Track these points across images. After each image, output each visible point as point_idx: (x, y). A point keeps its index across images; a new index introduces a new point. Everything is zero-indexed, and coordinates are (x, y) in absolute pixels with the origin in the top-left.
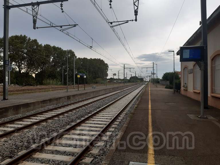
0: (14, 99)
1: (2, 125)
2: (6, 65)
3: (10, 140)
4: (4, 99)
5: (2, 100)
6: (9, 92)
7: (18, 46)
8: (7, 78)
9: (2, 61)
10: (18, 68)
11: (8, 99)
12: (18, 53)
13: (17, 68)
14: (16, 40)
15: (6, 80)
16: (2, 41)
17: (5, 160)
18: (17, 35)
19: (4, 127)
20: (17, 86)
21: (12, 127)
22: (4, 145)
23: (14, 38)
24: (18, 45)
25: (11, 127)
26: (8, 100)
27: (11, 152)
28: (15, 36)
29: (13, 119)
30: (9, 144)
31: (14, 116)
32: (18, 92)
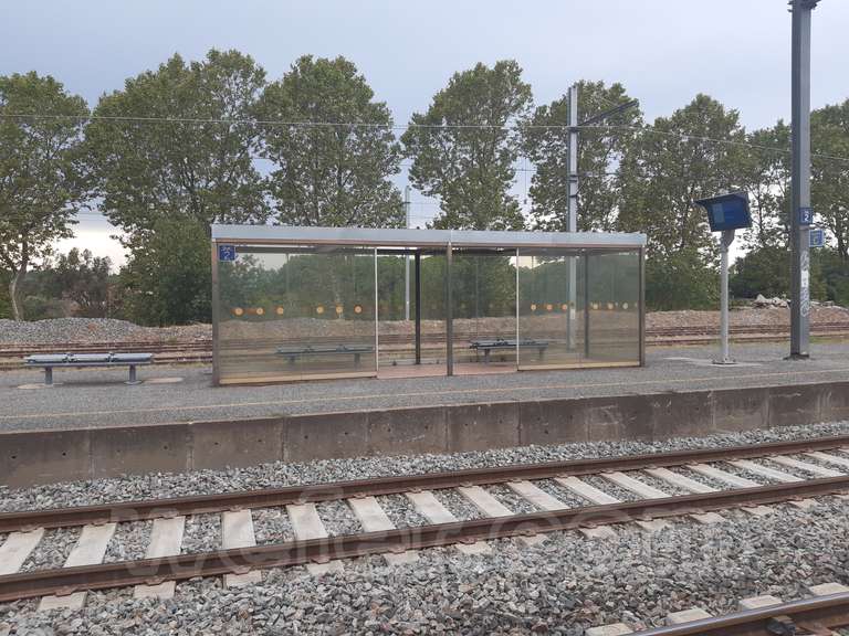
0: (832, 357)
1: (795, 451)
2: (802, 228)
3: (834, 512)
4: (795, 354)
5: (786, 359)
6: (811, 330)
7: (835, 146)
8: (805, 275)
9: (774, 212)
10: (836, 235)
11: (807, 356)
12: (834, 175)
13: (833, 235)
14: (824, 125)
15: (802, 282)
16: (772, 138)
17: (823, 581)
18: (832, 104)
19: (801, 459)
20: (831, 307)
21: (833, 466)
22: (813, 524)
23: (820, 118)
24: (836, 143)
25: (829, 465)
26: (808, 361)
27: (844, 562)
28: (823, 111)
29: (836, 434)
30: (832, 527)
31: (837, 425)
32: (838, 333)
